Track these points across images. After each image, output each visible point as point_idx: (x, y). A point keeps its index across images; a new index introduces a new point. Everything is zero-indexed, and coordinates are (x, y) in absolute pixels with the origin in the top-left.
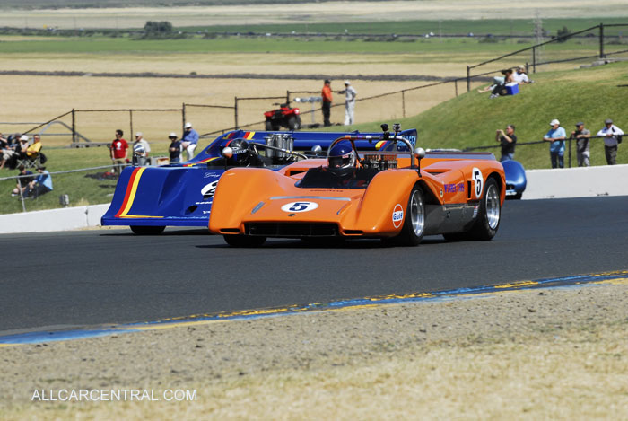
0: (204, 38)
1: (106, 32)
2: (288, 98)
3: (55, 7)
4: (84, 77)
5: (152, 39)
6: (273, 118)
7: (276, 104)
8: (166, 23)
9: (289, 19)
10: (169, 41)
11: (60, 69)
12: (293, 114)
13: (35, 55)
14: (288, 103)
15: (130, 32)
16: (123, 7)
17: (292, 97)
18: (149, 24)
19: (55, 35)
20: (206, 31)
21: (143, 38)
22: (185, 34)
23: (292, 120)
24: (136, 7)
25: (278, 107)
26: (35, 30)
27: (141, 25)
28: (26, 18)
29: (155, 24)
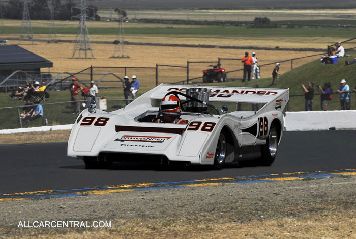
0: (287, 28)
1: (232, 23)
2: (219, 62)
3: (207, 9)
4: (215, 49)
5: (257, 27)
6: (208, 74)
7: (211, 66)
8: (266, 18)
9: (339, 17)
10: (268, 29)
11: (202, 43)
12: (221, 72)
13: (190, 35)
14: (219, 65)
15: (246, 23)
16: (245, 9)
17: (222, 62)
18: (256, 19)
19: (204, 25)
20: (289, 23)
21: (253, 27)
22: (276, 25)
23: (220, 75)
24: (253, 9)
25: (212, 68)
26: (193, 21)
27: (252, 19)
28: (188, 15)
29: (260, 19)
